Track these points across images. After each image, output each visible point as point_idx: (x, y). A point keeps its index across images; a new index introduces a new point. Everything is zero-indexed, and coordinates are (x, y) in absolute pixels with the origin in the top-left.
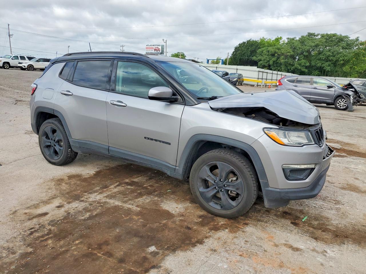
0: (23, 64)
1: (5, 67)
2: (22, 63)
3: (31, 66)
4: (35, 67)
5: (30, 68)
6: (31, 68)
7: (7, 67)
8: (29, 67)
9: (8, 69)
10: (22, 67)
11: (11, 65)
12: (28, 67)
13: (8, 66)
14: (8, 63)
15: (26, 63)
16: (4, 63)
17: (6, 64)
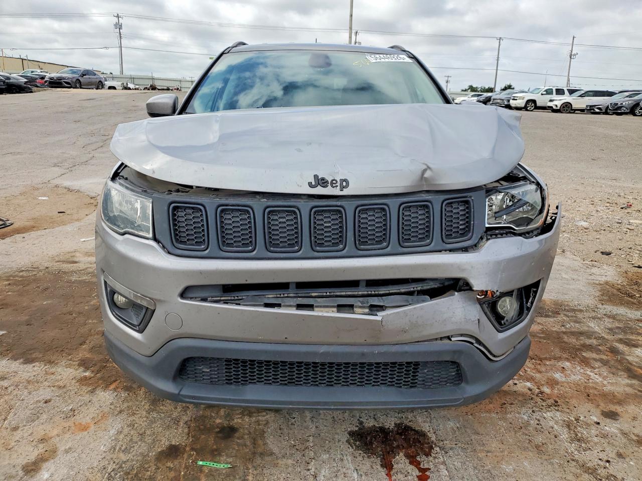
0: (555, 103)
1: (528, 107)
2: (554, 100)
3: (566, 106)
4: (575, 106)
5: (565, 109)
6: (567, 108)
7: (530, 108)
8: (564, 107)
9: (532, 111)
10: (552, 107)
11: (539, 104)
12: (562, 107)
13: (532, 107)
14: (534, 101)
15: (560, 100)
16: (528, 101)
17: (530, 103)
